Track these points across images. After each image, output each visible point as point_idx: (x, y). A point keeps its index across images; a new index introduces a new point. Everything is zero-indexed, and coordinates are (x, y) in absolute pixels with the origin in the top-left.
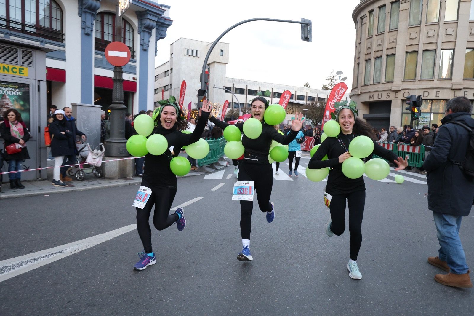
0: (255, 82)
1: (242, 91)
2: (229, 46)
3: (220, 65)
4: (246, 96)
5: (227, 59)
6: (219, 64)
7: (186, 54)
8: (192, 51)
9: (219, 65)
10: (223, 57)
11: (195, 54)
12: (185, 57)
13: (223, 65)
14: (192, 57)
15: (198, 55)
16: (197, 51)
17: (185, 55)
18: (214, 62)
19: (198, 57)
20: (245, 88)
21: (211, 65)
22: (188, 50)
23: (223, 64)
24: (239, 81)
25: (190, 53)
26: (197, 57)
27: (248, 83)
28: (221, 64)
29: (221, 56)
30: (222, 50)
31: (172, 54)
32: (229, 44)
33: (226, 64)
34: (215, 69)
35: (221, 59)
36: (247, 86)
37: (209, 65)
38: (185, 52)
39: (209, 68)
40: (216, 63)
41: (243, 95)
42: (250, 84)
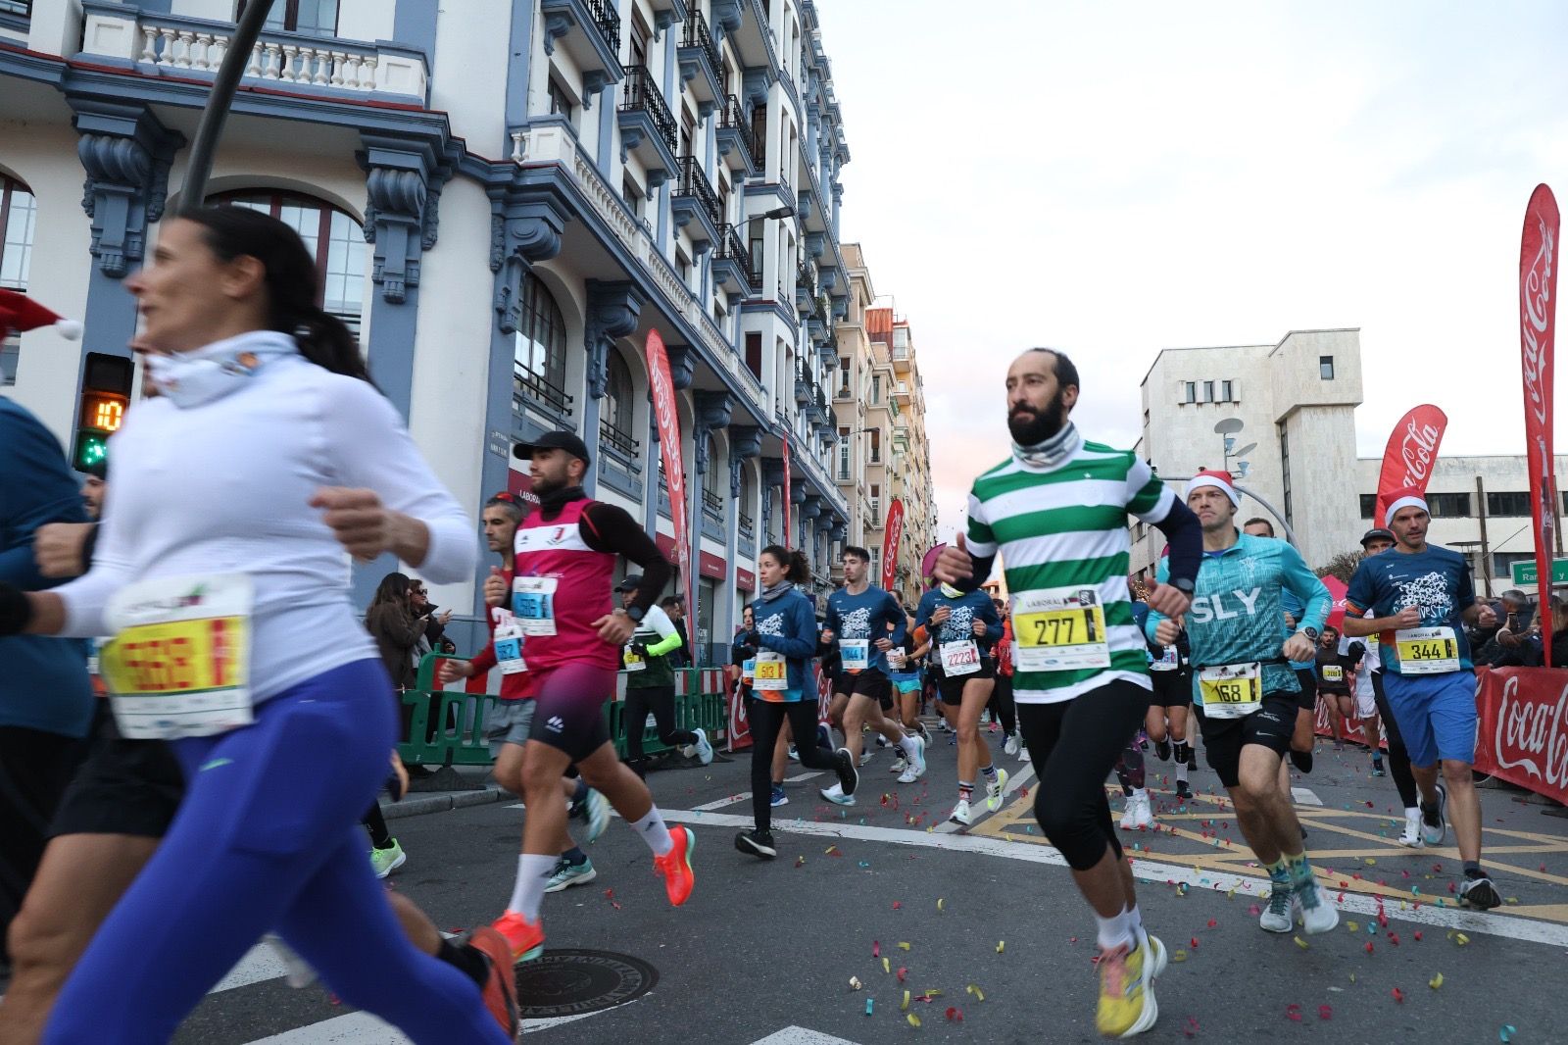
1: (1456, 504)
2: (1357, 340)
3: (1325, 413)
4: (1477, 521)
5: (1356, 385)
6: (1320, 410)
7: (1185, 401)
8: (1210, 385)
9: (1322, 416)
10: (1333, 381)
11: (1219, 396)
12: (1182, 413)
13: (1339, 413)
14: (1212, 405)
15: (1236, 398)
16: (1228, 384)
17: (1181, 405)
18: (1297, 409)
19: (1237, 403)
20: (1472, 488)
21: (1289, 424)
22: (1192, 385)
23: (1340, 409)
25: (1201, 395)
26: (1231, 404)
27: (1484, 465)
28: (1329, 410)
29: (1326, 381)
30: (1327, 360)
31: (1147, 413)
32: (1359, 330)
33: (1354, 405)
34: (1307, 431)
35: (1328, 393)
36: (1479, 479)
37: (1282, 423)
38: (1183, 395)
39: (1283, 437)
40: (1303, 410)
41: (1464, 519)
42: (1492, 469)
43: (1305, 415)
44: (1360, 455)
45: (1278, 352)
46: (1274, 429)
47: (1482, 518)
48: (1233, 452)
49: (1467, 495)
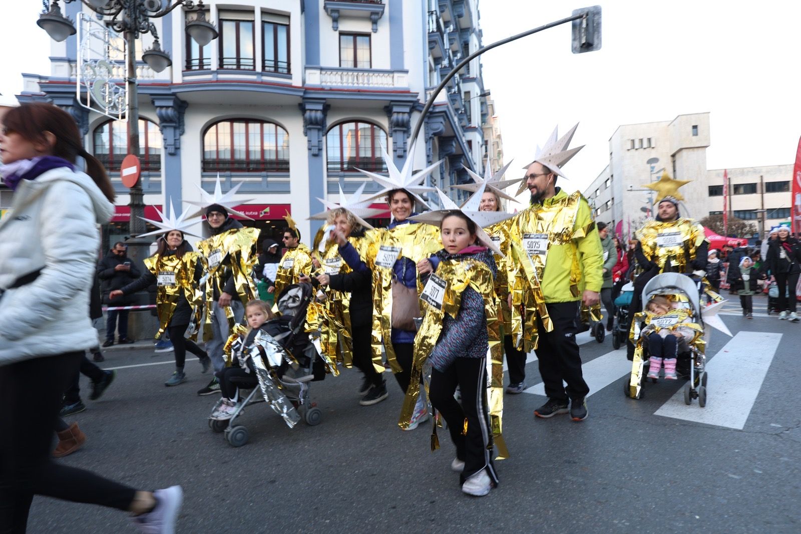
0: (781, 167)
1: (751, 188)
2: (709, 117)
3: (693, 151)
4: (760, 195)
5: (708, 138)
6: (691, 150)
7: (629, 148)
8: (641, 140)
9: (692, 153)
10: (698, 137)
11: (645, 144)
12: (629, 153)
13: (700, 150)
14: (642, 150)
15: (653, 146)
16: (649, 140)
17: (628, 150)
18: (681, 150)
19: (653, 148)
20: (757, 181)
21: (677, 156)
22: (633, 141)
24: (742, 172)
25: (637, 145)
26: (650, 149)
27: (764, 171)
28: (695, 149)
29: (695, 137)
30: (695, 127)
31: (611, 154)
32: (709, 113)
33: (706, 147)
34: (684, 159)
35: (695, 141)
36: (762, 177)
37: (673, 156)
38: (629, 146)
39: (674, 162)
40: (684, 150)
41: (754, 195)
42: (768, 172)
43: (684, 152)
44: (708, 169)
45: (673, 124)
46: (670, 159)
47: (762, 193)
48: (654, 172)
49: (755, 184)
